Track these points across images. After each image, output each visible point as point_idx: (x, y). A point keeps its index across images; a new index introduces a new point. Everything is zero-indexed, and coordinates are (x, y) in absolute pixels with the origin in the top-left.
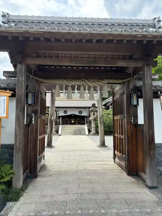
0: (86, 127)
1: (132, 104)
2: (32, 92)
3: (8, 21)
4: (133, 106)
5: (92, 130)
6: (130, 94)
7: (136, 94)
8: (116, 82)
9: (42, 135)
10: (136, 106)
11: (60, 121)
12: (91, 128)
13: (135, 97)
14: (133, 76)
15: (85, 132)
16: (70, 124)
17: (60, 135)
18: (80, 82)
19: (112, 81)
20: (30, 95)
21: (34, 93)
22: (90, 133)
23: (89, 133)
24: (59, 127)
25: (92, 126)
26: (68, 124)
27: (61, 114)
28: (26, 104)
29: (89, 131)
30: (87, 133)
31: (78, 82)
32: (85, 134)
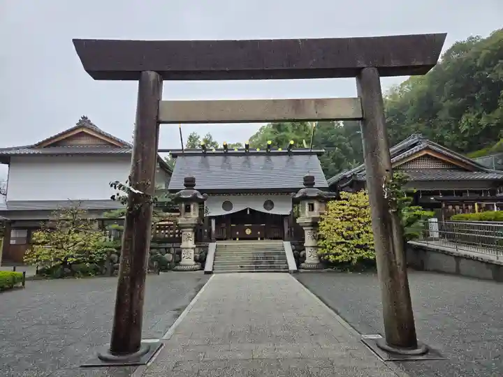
0: (287, 247)
5: (307, 256)
12: (304, 250)
15: (287, 263)
17: (209, 273)
22: (303, 265)
23: (298, 265)
24: (207, 247)
25: (305, 244)
26: (235, 239)
29: (299, 259)
30: (292, 265)
32: (286, 270)
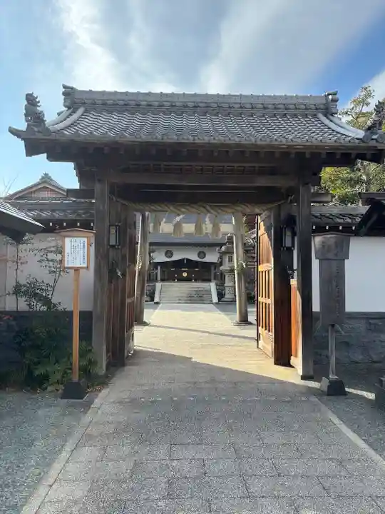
0: (213, 286)
1: (284, 245)
2: (116, 226)
4: (285, 248)
5: (226, 294)
6: (281, 229)
7: (290, 229)
9: (130, 298)
10: (290, 250)
11: (157, 274)
12: (225, 289)
13: (289, 234)
14: (287, 198)
16: (178, 281)
17: (157, 303)
20: (113, 231)
21: (120, 227)
22: (223, 299)
23: (219, 299)
24: (155, 286)
25: (225, 285)
26: (174, 280)
27: (160, 257)
29: (220, 296)
30: (215, 299)
32: (211, 302)
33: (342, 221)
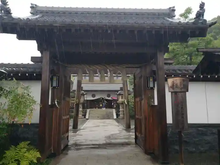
0: (114, 111)
1: (149, 86)
2: (57, 76)
3: (37, 12)
4: (150, 88)
5: (120, 114)
6: (147, 77)
7: (152, 78)
8: (134, 66)
9: (66, 116)
10: (152, 89)
12: (120, 112)
13: (151, 80)
16: (98, 108)
17: (87, 119)
18: (101, 67)
19: (130, 66)
20: (55, 79)
21: (59, 77)
22: (119, 117)
23: (117, 118)
24: (86, 111)
25: (120, 110)
26: (96, 108)
27: (90, 98)
28: (51, 87)
29: (118, 115)
30: (115, 117)
31: (99, 66)
32: (113, 119)
33: (181, 72)
